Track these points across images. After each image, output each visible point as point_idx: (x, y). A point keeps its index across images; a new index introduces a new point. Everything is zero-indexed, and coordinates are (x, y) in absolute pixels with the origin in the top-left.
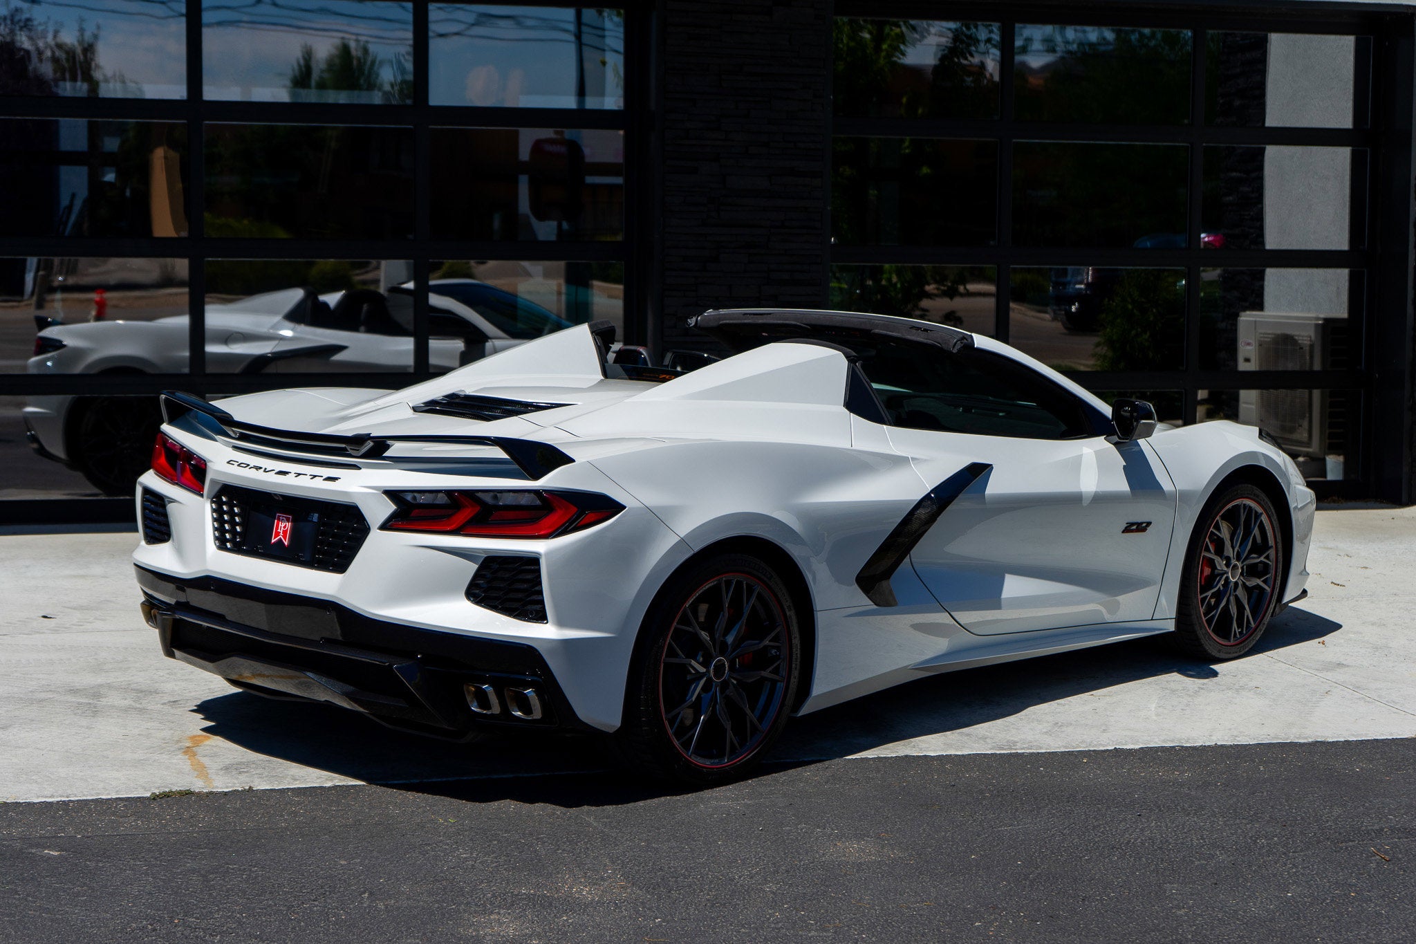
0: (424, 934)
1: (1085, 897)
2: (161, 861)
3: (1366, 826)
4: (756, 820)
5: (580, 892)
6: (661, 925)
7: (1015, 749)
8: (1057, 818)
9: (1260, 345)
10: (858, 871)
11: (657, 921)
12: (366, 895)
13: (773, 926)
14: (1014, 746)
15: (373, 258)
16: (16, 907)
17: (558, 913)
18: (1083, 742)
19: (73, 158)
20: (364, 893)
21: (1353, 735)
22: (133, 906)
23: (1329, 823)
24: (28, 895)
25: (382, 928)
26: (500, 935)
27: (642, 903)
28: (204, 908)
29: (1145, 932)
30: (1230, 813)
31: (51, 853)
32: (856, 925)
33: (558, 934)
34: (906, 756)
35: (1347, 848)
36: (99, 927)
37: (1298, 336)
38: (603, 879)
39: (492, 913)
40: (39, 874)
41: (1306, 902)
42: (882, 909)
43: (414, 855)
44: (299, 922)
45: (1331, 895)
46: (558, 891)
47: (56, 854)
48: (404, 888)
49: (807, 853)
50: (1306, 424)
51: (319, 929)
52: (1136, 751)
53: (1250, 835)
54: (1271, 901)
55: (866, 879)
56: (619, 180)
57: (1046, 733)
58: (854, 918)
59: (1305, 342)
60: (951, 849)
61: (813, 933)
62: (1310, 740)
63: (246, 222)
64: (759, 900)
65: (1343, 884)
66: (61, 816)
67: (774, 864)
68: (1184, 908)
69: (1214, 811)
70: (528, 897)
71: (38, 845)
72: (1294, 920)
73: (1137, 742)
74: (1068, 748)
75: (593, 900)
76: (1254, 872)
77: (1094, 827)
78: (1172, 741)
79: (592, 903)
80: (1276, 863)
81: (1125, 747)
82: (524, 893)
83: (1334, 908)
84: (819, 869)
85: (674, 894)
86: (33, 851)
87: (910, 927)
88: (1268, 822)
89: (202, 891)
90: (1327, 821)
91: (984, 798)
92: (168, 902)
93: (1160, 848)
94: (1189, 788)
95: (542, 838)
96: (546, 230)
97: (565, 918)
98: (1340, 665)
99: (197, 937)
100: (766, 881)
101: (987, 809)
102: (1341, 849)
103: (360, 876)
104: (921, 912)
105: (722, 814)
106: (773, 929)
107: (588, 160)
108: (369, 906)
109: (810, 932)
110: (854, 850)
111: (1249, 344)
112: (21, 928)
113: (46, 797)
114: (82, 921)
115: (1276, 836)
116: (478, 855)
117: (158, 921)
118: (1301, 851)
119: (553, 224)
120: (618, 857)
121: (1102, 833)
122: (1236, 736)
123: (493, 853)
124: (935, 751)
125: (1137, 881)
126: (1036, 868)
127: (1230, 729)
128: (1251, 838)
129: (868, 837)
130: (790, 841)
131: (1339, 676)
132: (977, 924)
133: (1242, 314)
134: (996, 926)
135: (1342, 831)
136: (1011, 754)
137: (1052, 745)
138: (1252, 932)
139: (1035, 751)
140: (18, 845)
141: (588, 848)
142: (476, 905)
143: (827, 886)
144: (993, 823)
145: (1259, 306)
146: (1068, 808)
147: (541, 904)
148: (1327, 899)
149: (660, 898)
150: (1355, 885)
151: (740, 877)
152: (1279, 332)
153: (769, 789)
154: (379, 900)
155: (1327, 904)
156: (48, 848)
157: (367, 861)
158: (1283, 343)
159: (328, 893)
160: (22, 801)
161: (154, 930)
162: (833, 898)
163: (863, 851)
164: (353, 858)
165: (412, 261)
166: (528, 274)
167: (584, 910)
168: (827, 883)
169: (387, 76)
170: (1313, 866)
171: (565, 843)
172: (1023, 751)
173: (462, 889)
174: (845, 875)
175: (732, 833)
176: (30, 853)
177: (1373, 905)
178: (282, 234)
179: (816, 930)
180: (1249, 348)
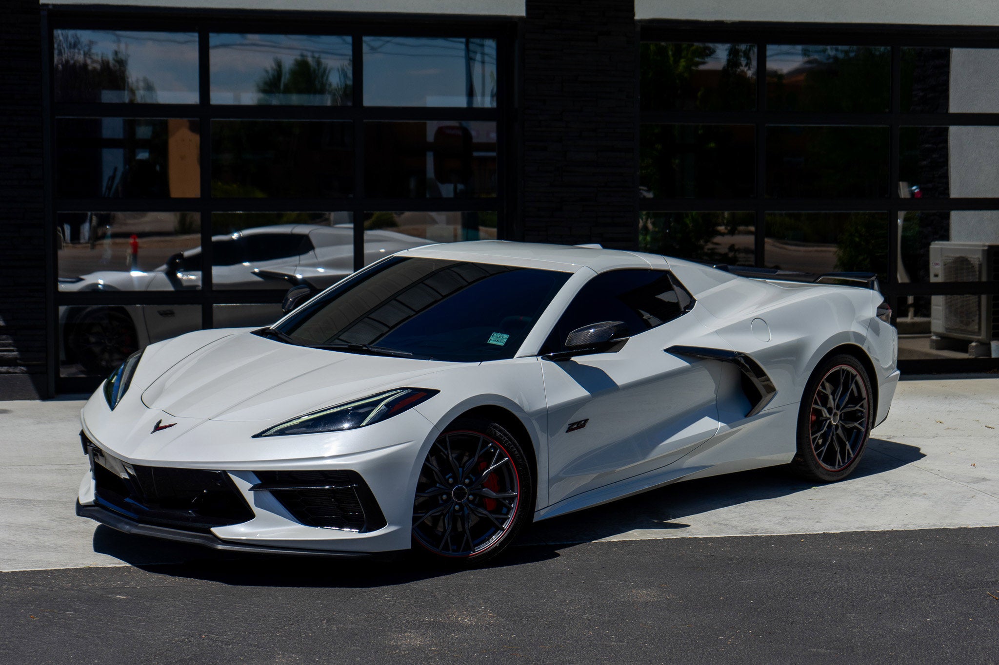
0: (362, 644)
1: (793, 621)
2: (192, 602)
3: (987, 579)
4: (580, 577)
5: (463, 620)
6: (515, 639)
7: (756, 534)
8: (780, 575)
9: (945, 265)
10: (645, 607)
11: (512, 636)
12: (325, 621)
13: (587, 639)
14: (756, 531)
15: (327, 211)
16: (101, 628)
17: (448, 632)
18: (802, 529)
19: (113, 143)
20: (324, 620)
21: (987, 524)
22: (175, 628)
23: (962, 577)
24: (108, 622)
25: (335, 640)
26: (411, 644)
27: (503, 626)
28: (221, 629)
29: (830, 642)
30: (896, 572)
31: (121, 597)
32: (641, 638)
33: (448, 644)
34: (683, 538)
35: (971, 592)
36: (155, 640)
37: (971, 258)
38: (478, 612)
39: (406, 632)
40: (114, 610)
41: (939, 624)
42: (659, 629)
43: (356, 598)
44: (282, 637)
45: (956, 620)
46: (449, 619)
47: (124, 598)
48: (350, 617)
49: (612, 597)
50: (976, 319)
51: (295, 641)
52: (837, 534)
53: (908, 585)
54: (916, 623)
55: (650, 612)
56: (494, 154)
57: (778, 523)
58: (641, 634)
59: (975, 262)
60: (708, 594)
61: (613, 643)
62: (957, 527)
63: (235, 186)
64: (579, 624)
65: (965, 614)
66: (126, 575)
67: (590, 603)
68: (857, 628)
69: (885, 571)
70: (430, 623)
71: (112, 593)
72: (930, 634)
73: (839, 528)
74: (792, 532)
75: (471, 624)
76: (907, 606)
77: (804, 581)
78: (863, 528)
79: (471, 626)
80: (922, 601)
81: (830, 532)
82: (427, 621)
83: (957, 628)
84: (620, 606)
85: (524, 621)
86: (110, 596)
87: (677, 640)
88: (921, 577)
89: (219, 620)
90: (961, 576)
91: (733, 563)
92: (198, 626)
93: (847, 593)
94: (870, 557)
95: (439, 588)
96: (447, 190)
97: (453, 635)
98: (984, 479)
99: (217, 646)
100: (584, 613)
101: (733, 570)
102: (967, 592)
103: (321, 610)
104: (685, 631)
105: (558, 573)
106: (588, 641)
107: (475, 140)
108: (327, 628)
109: (611, 642)
110: (643, 594)
111: (937, 264)
112: (105, 640)
113: (116, 564)
114: (144, 636)
115: (925, 585)
116: (397, 598)
117: (192, 636)
118: (941, 594)
119: (451, 187)
120: (488, 599)
121: (809, 584)
122: (907, 525)
123: (407, 596)
124: (702, 534)
125: (828, 612)
126: (763, 605)
127: (903, 520)
128: (908, 587)
129: (653, 587)
130: (602, 589)
131: (983, 486)
132: (720, 637)
133: (933, 243)
134: (733, 639)
135: (970, 582)
136: (753, 537)
137: (781, 531)
138: (900, 642)
139: (769, 535)
140: (99, 592)
141: (469, 594)
142: (396, 627)
143: (624, 616)
144: (737, 578)
145: (946, 237)
146: (788, 569)
147: (438, 627)
148: (953, 622)
149: (515, 623)
150: (973, 614)
151: (568, 611)
152: (958, 255)
153: (590, 558)
154: (333, 624)
155: (953, 625)
156: (119, 594)
157: (325, 602)
158: (961, 263)
159: (300, 620)
160: (100, 567)
161: (190, 641)
162: (628, 623)
163: (649, 595)
164: (316, 600)
165: (352, 212)
166: (434, 222)
167: (466, 630)
168: (624, 614)
169: (335, 80)
170: (947, 603)
171: (454, 591)
172: (761, 535)
173: (387, 618)
174: (637, 609)
175: (564, 585)
176: (108, 597)
177: (983, 626)
178: (260, 195)
179: (616, 641)
180: (937, 267)
